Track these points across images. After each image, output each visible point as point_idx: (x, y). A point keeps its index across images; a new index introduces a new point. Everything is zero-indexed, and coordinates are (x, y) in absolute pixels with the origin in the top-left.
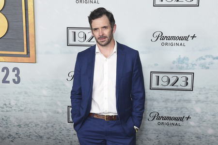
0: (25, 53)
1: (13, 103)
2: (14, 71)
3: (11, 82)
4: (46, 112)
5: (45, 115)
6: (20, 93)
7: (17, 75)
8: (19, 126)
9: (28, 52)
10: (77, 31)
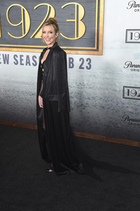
0: (96, 48)
1: (85, 82)
2: (87, 60)
3: (85, 68)
4: (107, 90)
5: (107, 92)
6: (90, 76)
7: (89, 64)
8: (89, 98)
9: (98, 48)
10: (134, 32)
